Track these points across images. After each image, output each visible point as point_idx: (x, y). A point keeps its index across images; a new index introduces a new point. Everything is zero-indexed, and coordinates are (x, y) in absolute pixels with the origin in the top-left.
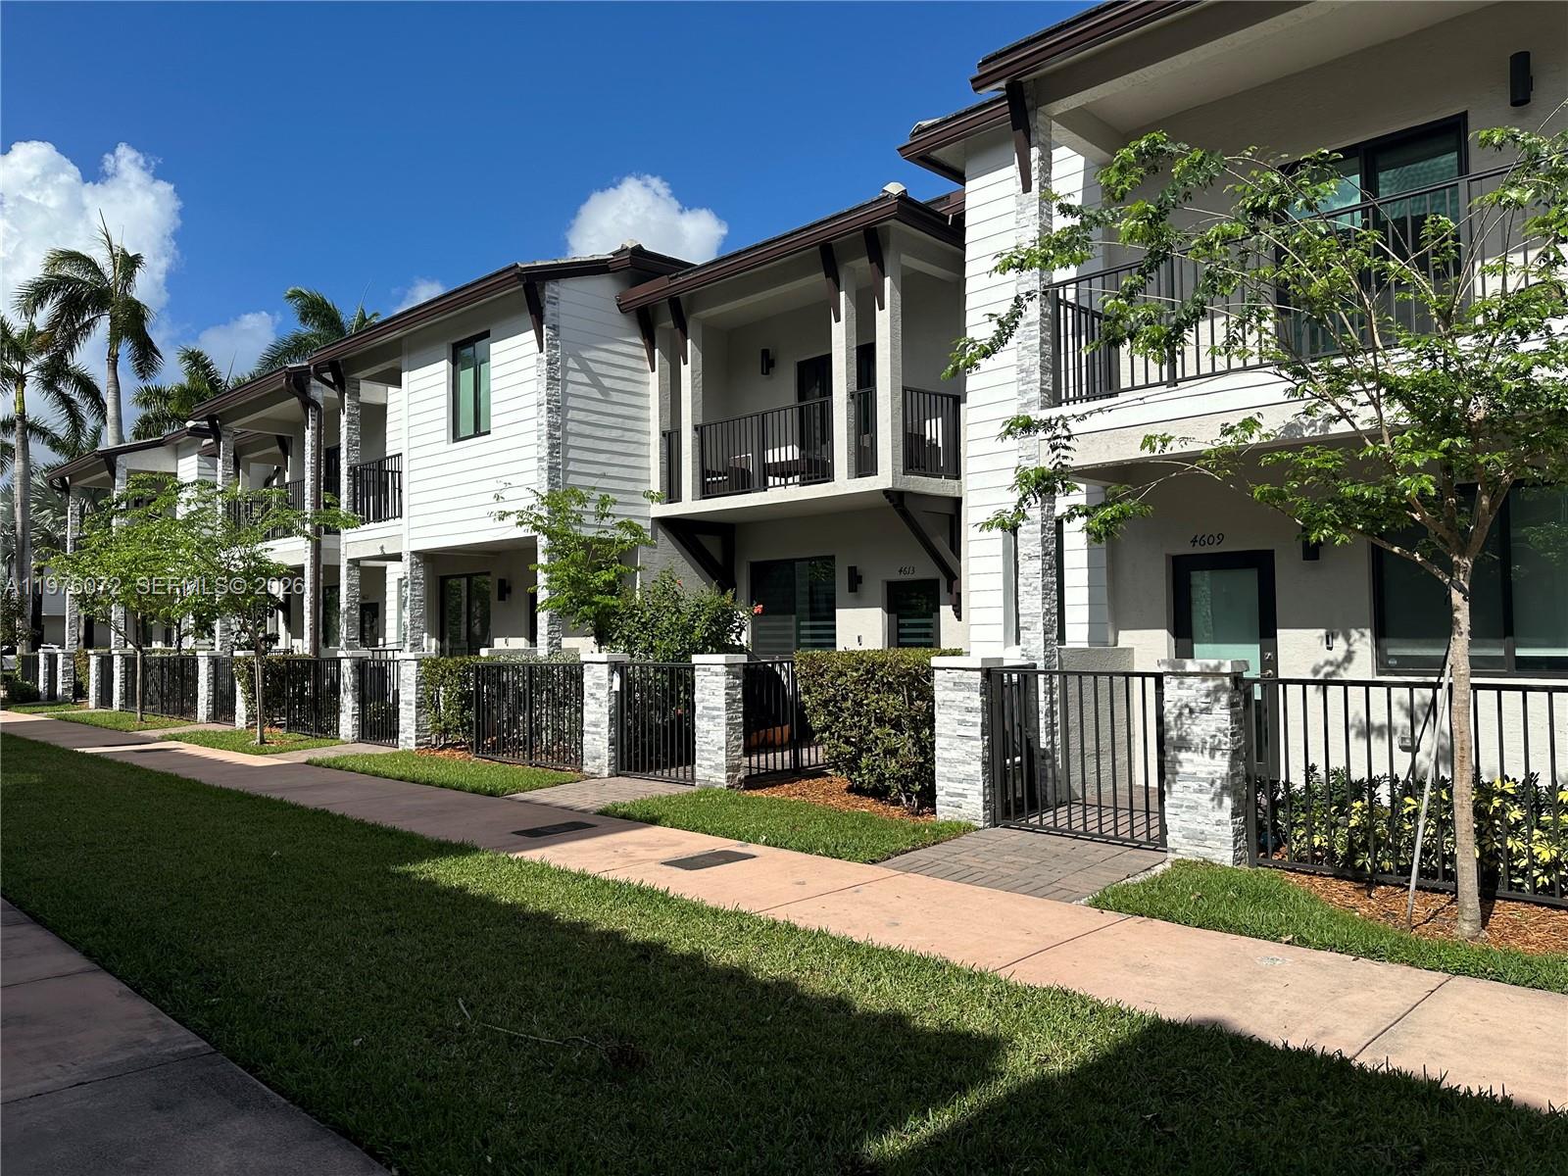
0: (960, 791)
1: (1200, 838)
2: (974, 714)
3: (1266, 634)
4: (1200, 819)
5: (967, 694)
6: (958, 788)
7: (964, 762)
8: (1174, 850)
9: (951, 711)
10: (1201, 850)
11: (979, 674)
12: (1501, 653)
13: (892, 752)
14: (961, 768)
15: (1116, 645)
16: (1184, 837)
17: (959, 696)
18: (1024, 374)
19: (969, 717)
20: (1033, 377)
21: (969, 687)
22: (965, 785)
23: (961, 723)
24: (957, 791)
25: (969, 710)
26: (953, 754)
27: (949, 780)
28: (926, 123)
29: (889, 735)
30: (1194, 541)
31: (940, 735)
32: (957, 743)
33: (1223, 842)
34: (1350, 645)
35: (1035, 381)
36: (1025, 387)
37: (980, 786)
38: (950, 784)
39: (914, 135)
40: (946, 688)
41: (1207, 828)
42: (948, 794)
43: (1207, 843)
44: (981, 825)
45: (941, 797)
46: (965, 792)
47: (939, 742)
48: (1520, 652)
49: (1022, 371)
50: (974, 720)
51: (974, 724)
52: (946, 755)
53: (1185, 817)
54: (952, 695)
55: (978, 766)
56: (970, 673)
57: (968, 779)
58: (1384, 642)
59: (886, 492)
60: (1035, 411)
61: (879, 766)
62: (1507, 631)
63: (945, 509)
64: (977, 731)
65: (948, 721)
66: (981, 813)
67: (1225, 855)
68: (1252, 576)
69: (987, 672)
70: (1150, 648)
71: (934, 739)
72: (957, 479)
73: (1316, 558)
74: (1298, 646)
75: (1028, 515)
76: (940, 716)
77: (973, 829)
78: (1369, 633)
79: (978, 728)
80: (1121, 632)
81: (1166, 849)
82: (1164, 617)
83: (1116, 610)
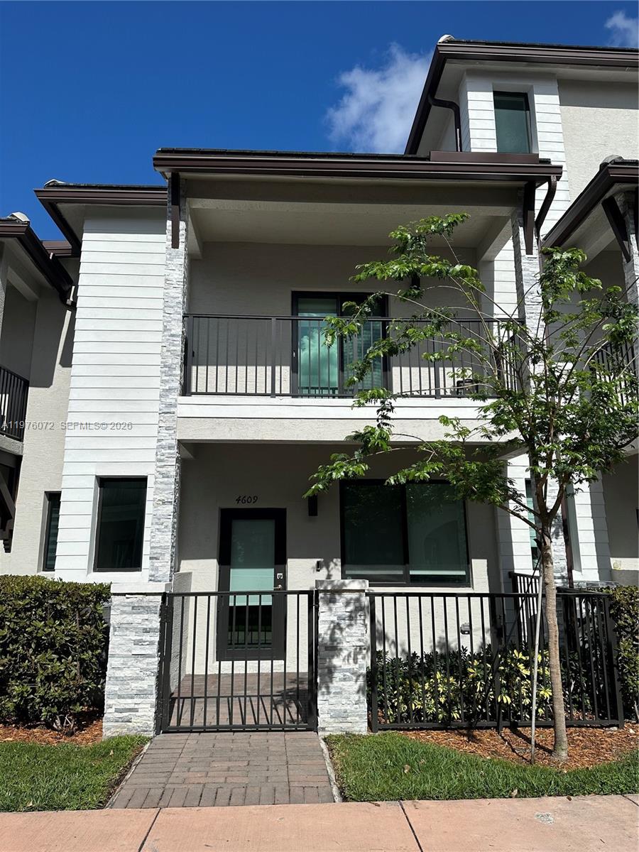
0: (132, 706)
1: (343, 716)
2: (151, 634)
3: (279, 562)
4: (344, 701)
5: (146, 616)
6: (129, 703)
7: (137, 679)
8: (323, 729)
9: (128, 632)
10: (344, 726)
11: (159, 598)
12: (401, 573)
13: (52, 678)
14: (134, 685)
16: (332, 717)
17: (137, 618)
18: (167, 369)
19: (147, 637)
20: (174, 372)
21: (148, 610)
22: (137, 700)
23: (137, 643)
24: (127, 707)
25: (146, 631)
26: (127, 673)
27: (120, 697)
28: (60, 181)
29: (52, 660)
30: (238, 500)
31: (113, 656)
32: (132, 661)
33: (360, 716)
34: (329, 571)
35: (175, 375)
36: (167, 378)
37: (153, 699)
38: (122, 701)
40: (123, 612)
41: (348, 707)
42: (117, 711)
43: (349, 719)
44: (152, 734)
45: (109, 712)
46: (136, 706)
47: (111, 662)
48: (412, 573)
49: (165, 366)
50: (152, 639)
51: (151, 643)
52: (119, 674)
53: (332, 701)
54: (129, 618)
55: (153, 681)
56: (151, 597)
57: (141, 694)
58: (346, 566)
60: (175, 397)
61: (34, 691)
62: (405, 560)
63: (10, 463)
64: (154, 650)
65: (123, 642)
66: (152, 724)
67: (361, 727)
68: (268, 527)
69: (164, 595)
70: (203, 572)
71: (103, 664)
72: (21, 440)
73: (316, 515)
74: (302, 573)
75: (163, 470)
76: (114, 639)
77: (143, 741)
78: (338, 561)
79: (156, 647)
80: (183, 562)
81: (313, 727)
82: (216, 551)
83: (184, 548)
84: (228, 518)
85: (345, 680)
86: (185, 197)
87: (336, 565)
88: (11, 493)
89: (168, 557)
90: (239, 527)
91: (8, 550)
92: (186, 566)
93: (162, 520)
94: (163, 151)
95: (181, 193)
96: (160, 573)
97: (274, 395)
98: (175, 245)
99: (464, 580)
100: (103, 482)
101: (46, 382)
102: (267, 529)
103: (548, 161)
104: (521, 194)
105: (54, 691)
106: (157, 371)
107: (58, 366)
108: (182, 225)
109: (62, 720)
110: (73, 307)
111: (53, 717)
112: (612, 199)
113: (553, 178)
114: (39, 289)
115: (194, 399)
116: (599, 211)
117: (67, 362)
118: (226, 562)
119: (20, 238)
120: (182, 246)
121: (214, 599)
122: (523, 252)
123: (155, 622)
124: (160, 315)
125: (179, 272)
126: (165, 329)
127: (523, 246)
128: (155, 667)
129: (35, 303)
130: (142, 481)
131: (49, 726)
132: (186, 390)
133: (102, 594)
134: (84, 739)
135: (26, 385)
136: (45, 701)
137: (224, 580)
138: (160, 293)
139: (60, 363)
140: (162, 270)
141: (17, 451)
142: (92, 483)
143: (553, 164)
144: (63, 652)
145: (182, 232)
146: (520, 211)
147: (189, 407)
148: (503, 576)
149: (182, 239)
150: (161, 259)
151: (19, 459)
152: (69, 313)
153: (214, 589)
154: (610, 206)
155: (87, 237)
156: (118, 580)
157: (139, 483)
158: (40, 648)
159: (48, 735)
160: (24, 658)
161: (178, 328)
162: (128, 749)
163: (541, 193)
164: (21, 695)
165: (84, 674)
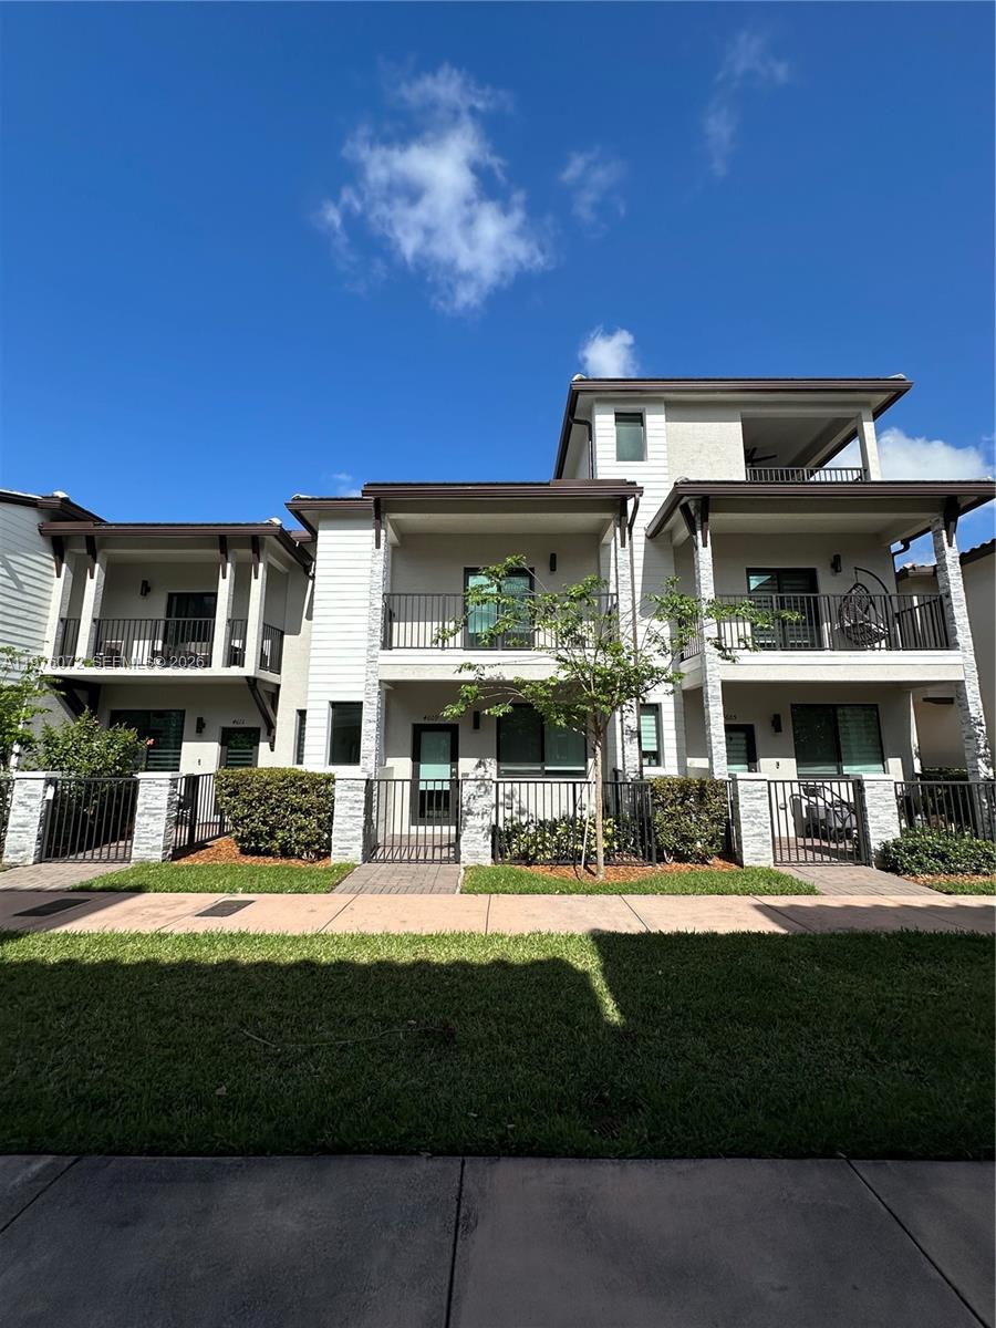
0: (348, 846)
1: (475, 855)
2: (359, 803)
3: (454, 759)
4: (477, 846)
5: (356, 793)
6: (346, 844)
7: (352, 830)
8: (464, 862)
9: (345, 802)
10: (477, 860)
11: (364, 782)
12: (539, 768)
13: (301, 829)
14: (350, 834)
15: (385, 766)
16: (469, 855)
17: (350, 794)
18: (372, 632)
19: (356, 805)
20: (377, 633)
21: (358, 789)
22: (351, 842)
23: (351, 809)
24: (345, 846)
25: (356, 802)
26: (347, 826)
27: (341, 840)
28: (302, 496)
29: (301, 818)
30: (425, 718)
31: (337, 816)
32: (348, 819)
33: (487, 855)
34: (487, 766)
35: (378, 635)
36: (372, 638)
37: (361, 842)
38: (342, 843)
39: (294, 499)
40: (342, 790)
41: (480, 850)
42: (339, 848)
43: (480, 857)
44: (360, 863)
45: (334, 850)
46: (351, 846)
47: (335, 820)
48: (546, 768)
49: (371, 630)
50: (360, 806)
51: (360, 809)
52: (340, 827)
53: (470, 845)
54: (345, 794)
55: (361, 831)
56: (359, 782)
57: (354, 839)
58: (500, 763)
59: (247, 678)
60: (377, 650)
61: (291, 837)
62: (542, 760)
63: (273, 690)
64: (361, 813)
65: (343, 808)
66: (360, 856)
67: (487, 861)
68: (448, 735)
69: (367, 781)
70: (401, 766)
71: (331, 819)
72: (279, 674)
73: (478, 728)
74: (466, 765)
75: (370, 700)
76: (337, 806)
77: (355, 866)
78: (494, 762)
79: (362, 811)
80: (388, 759)
81: (458, 862)
82: (409, 751)
83: (387, 748)
84: (418, 731)
85: (478, 833)
86: (385, 513)
88: (273, 710)
89: (373, 757)
90: (425, 736)
91: (272, 750)
92: (391, 762)
93: (369, 733)
94: (368, 485)
95: (382, 510)
96: (369, 767)
97: (443, 648)
98: (378, 546)
99: (583, 774)
100: (334, 705)
101: (297, 632)
102: (444, 740)
103: (634, 483)
104: (619, 503)
105: (302, 836)
106: (365, 636)
107: (304, 620)
108: (383, 532)
109: (308, 854)
110: (313, 577)
111: (302, 851)
112: (686, 505)
113: (637, 495)
114: (289, 565)
115: (394, 652)
116: (678, 512)
117: (310, 617)
118: (417, 758)
119: (276, 536)
120: (382, 546)
121: (407, 784)
122: (619, 546)
123: (362, 796)
124: (367, 596)
125: (381, 566)
126: (371, 604)
127: (619, 542)
128: (362, 824)
129: (287, 574)
130: (361, 703)
131: (300, 857)
132: (387, 644)
133: (330, 779)
134: (321, 865)
135: (283, 633)
136: (297, 842)
137: (416, 772)
138: (367, 580)
139: (306, 617)
140: (369, 564)
141: (277, 682)
142: (327, 705)
143: (639, 485)
144: (307, 813)
145: (383, 538)
146: (618, 516)
147: (386, 657)
148: (609, 771)
149: (382, 542)
150: (369, 556)
151: (278, 686)
152: (311, 582)
153: (410, 777)
154: (685, 509)
155: (320, 533)
156: (341, 771)
157: (356, 707)
158: (294, 811)
159: (300, 863)
160: (284, 817)
161: (379, 604)
162: (345, 870)
163: (630, 504)
164: (282, 838)
165: (320, 827)
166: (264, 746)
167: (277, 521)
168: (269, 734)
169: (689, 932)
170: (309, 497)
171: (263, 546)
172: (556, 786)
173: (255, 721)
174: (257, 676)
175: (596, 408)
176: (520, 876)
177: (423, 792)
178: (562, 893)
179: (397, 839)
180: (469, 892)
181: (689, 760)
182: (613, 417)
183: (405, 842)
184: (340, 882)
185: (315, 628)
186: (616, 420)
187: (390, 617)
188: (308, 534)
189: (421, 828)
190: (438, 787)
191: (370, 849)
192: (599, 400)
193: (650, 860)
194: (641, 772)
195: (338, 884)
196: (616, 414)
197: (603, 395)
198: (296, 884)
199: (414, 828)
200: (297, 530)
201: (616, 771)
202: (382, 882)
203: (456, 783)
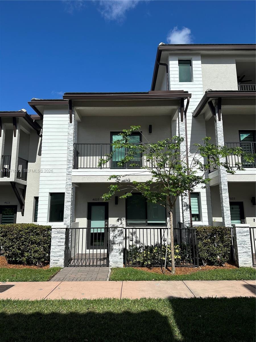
0: (57, 259)
1: (116, 262)
2: (63, 239)
3: (106, 219)
4: (117, 258)
5: (61, 235)
6: (57, 258)
7: (59, 252)
8: (111, 266)
9: (56, 239)
10: (117, 265)
11: (65, 229)
12: (145, 222)
13: (36, 252)
14: (58, 253)
15: (75, 222)
16: (113, 263)
17: (59, 235)
18: (69, 161)
19: (62, 240)
21: (62, 233)
22: (59, 258)
23: (59, 242)
24: (56, 259)
25: (61, 239)
26: (56, 250)
27: (54, 257)
28: (36, 99)
29: (36, 247)
30: (93, 200)
31: (52, 245)
32: (57, 247)
33: (121, 263)
34: (121, 221)
37: (63, 257)
38: (55, 258)
39: (32, 100)
40: (55, 233)
41: (118, 260)
42: (54, 260)
43: (118, 263)
44: (63, 267)
45: (51, 261)
46: (59, 259)
47: (52, 247)
48: (148, 222)
50: (63, 241)
51: (63, 242)
52: (54, 250)
53: (113, 258)
54: (57, 235)
55: (63, 252)
56: (63, 229)
57: (60, 256)
58: (127, 220)
59: (11, 182)
60: (71, 169)
61: (31, 255)
62: (146, 218)
63: (23, 188)
64: (64, 244)
65: (55, 242)
66: (63, 264)
67: (122, 265)
68: (104, 207)
69: (67, 229)
70: (82, 222)
71: (50, 247)
72: (26, 180)
73: (117, 204)
74: (112, 221)
75: (68, 192)
76: (53, 241)
77: (61, 268)
78: (125, 218)
79: (64, 243)
80: (76, 219)
81: (108, 265)
82: (86, 215)
83: (76, 214)
84: (90, 206)
85: (117, 252)
86: (74, 106)
87: (124, 219)
88: (23, 197)
89: (69, 218)
90: (94, 209)
91: (23, 215)
92: (77, 220)
93: (68, 207)
94: (66, 94)
95: (72, 105)
96: (67, 222)
97: (101, 168)
98: (71, 122)
99: (165, 224)
100: (51, 194)
101: (34, 161)
102: (102, 209)
103: (187, 92)
104: (180, 101)
105: (36, 255)
106: (66, 163)
107: (37, 155)
108: (73, 115)
109: (39, 263)
110: (41, 136)
111: (36, 262)
112: (211, 102)
113: (188, 98)
114: (31, 130)
115: (79, 170)
116: (207, 105)
117: (40, 154)
118: (89, 218)
119: (24, 117)
120: (73, 122)
121: (85, 230)
122: (180, 121)
123: (64, 236)
124: (66, 144)
125: (72, 131)
126: (68, 149)
127: (180, 119)
128: (64, 249)
129: (29, 135)
130: (64, 193)
131: (36, 265)
132: (76, 166)
133: (49, 228)
134: (45, 268)
135: (27, 162)
136: (34, 258)
137: (89, 224)
138: (66, 137)
139: (38, 155)
140: (66, 130)
141: (25, 184)
142: (48, 195)
143: (189, 93)
144: (39, 244)
145: (73, 118)
146: (180, 107)
147: (75, 172)
148: (177, 223)
149: (73, 120)
150: (67, 126)
151: (25, 186)
152: (40, 138)
153: (86, 227)
154: (210, 103)
155: (44, 116)
156: (55, 225)
157: (61, 195)
158: (33, 243)
159: (35, 267)
160: (28, 246)
161: (72, 148)
162: (57, 270)
163: (186, 101)
164: (27, 256)
165: (45, 250)
166: (19, 214)
167: (24, 110)
168: (21, 208)
169: (214, 297)
170: (39, 99)
171: (18, 122)
172: (152, 230)
173: (14, 202)
174: (16, 181)
175: (170, 58)
176: (137, 273)
177: (92, 233)
178: (156, 280)
179: (80, 256)
180: (113, 280)
181: (214, 218)
182: (177, 62)
183: (84, 257)
184: (54, 276)
185: (42, 159)
186: (179, 63)
187: (77, 154)
188: (39, 116)
189: (91, 251)
190: (99, 231)
191: (68, 260)
192: (172, 55)
193: (196, 264)
194: (191, 224)
195: (53, 277)
196: (179, 61)
197: (173, 52)
198: (33, 277)
199: (88, 251)
200: (34, 114)
201: (180, 224)
202: (73, 276)
203: (107, 229)
